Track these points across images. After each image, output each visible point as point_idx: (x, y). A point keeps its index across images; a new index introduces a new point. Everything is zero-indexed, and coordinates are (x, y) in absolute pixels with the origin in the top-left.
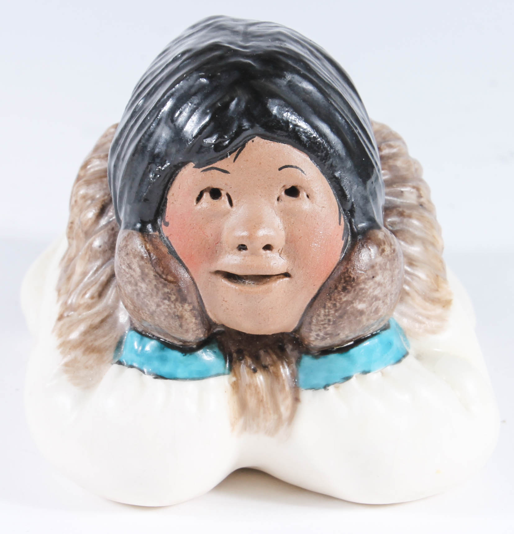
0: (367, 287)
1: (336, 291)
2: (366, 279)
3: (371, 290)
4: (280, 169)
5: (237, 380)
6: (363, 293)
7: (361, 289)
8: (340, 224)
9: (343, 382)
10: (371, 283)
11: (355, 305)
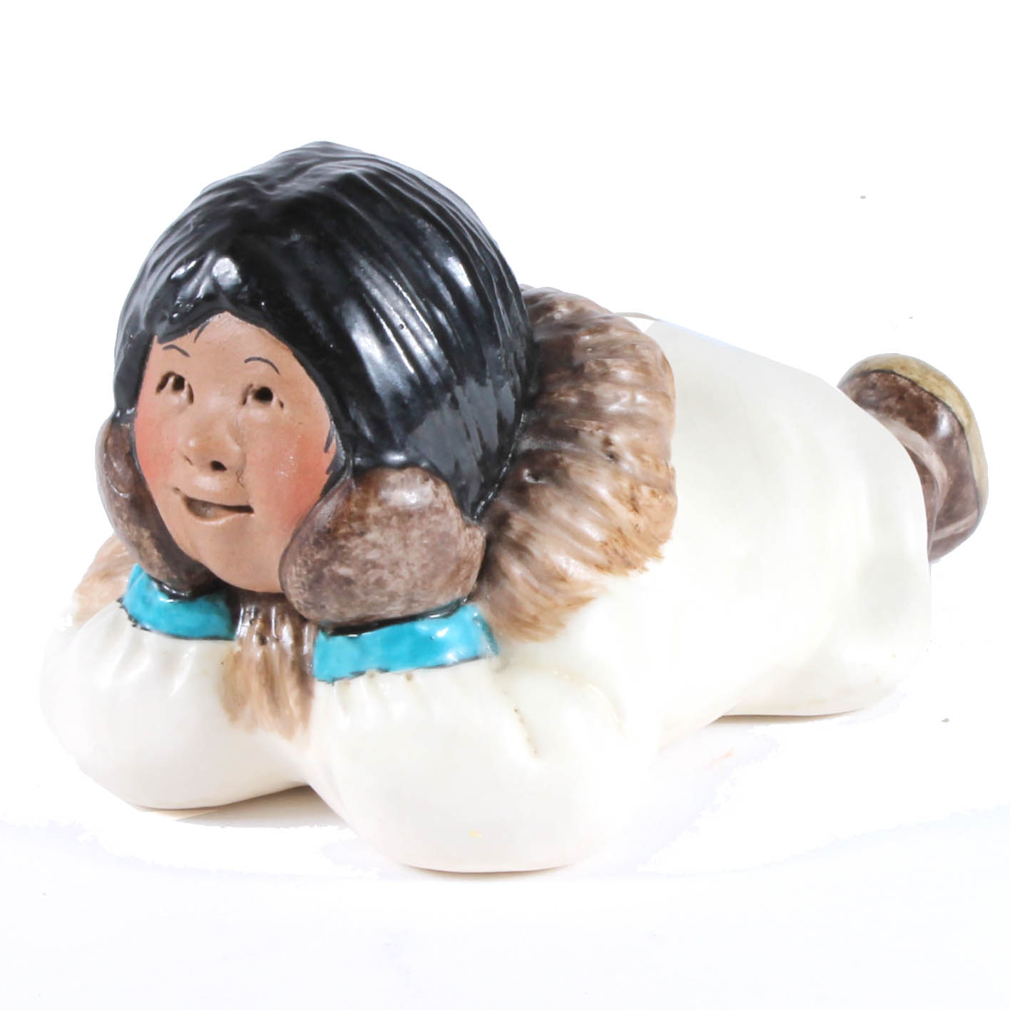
0: (349, 545)
1: (306, 543)
2: (348, 533)
3: (358, 551)
4: (247, 361)
5: (243, 650)
6: (344, 554)
7: (342, 547)
8: (326, 450)
9: (353, 678)
10: (355, 541)
11: (334, 568)
